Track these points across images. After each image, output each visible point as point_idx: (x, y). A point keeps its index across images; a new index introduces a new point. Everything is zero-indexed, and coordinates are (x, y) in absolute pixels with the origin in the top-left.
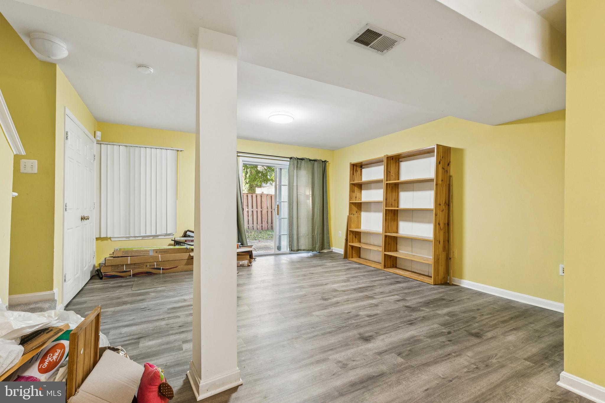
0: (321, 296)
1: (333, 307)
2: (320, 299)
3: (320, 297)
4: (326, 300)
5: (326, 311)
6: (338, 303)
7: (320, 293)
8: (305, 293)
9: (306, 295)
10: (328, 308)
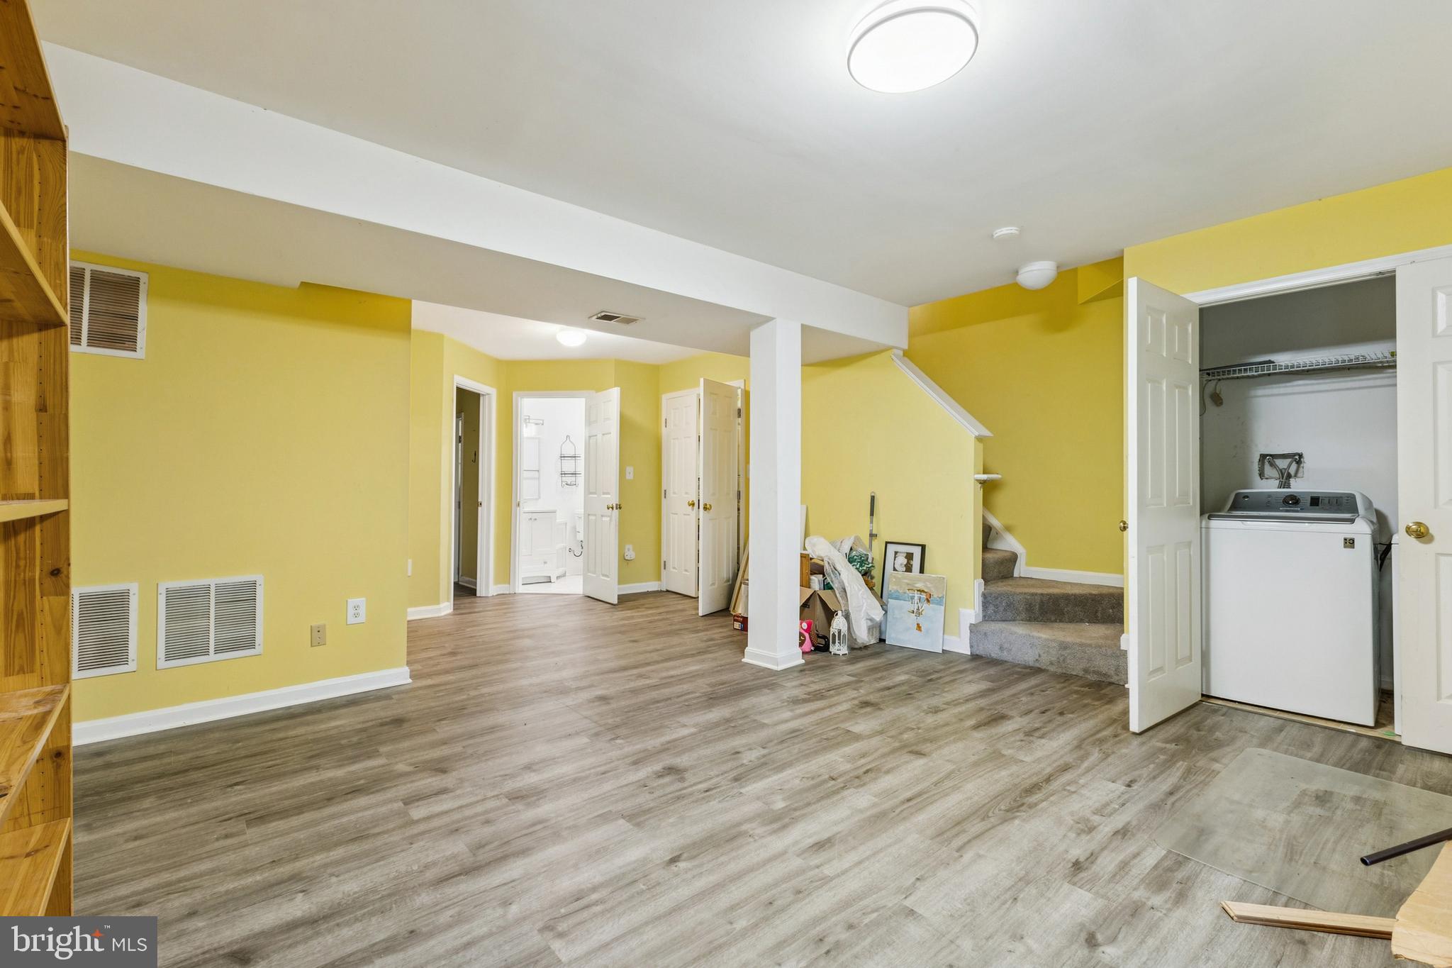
0: (686, 784)
1: (649, 748)
2: (685, 770)
3: (690, 778)
4: (670, 770)
5: (667, 738)
6: (635, 763)
7: (691, 794)
8: (743, 790)
9: (736, 779)
10: (662, 745)
